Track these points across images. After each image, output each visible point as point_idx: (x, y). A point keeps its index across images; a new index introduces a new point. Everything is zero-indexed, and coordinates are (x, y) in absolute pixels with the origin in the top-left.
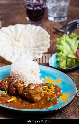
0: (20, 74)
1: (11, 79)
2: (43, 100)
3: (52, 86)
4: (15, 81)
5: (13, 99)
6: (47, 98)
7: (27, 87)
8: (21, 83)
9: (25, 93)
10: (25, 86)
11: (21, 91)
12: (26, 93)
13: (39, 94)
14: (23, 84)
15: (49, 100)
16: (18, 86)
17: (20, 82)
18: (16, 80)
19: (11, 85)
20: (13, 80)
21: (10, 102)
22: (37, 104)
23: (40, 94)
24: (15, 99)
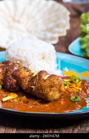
0: (24, 59)
1: (8, 65)
2: (63, 100)
3: (78, 81)
4: (16, 68)
5: (12, 97)
6: (70, 97)
7: (36, 76)
8: (26, 70)
9: (33, 87)
10: (33, 74)
11: (25, 83)
12: (35, 85)
13: (56, 88)
14: (28, 72)
15: (74, 99)
16: (21, 76)
17: (23, 69)
18: (18, 66)
19: (9, 74)
20: (13, 67)
21: (7, 101)
22: (54, 105)
23: (58, 87)
24: (16, 97)
